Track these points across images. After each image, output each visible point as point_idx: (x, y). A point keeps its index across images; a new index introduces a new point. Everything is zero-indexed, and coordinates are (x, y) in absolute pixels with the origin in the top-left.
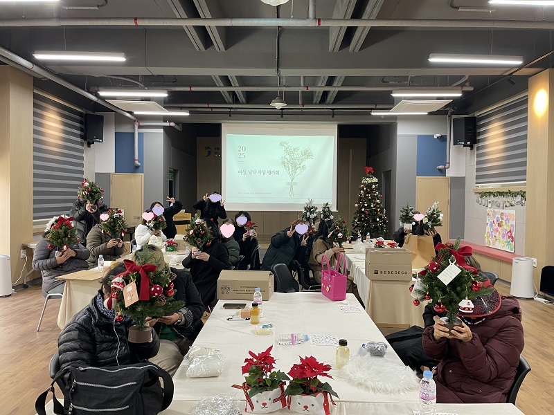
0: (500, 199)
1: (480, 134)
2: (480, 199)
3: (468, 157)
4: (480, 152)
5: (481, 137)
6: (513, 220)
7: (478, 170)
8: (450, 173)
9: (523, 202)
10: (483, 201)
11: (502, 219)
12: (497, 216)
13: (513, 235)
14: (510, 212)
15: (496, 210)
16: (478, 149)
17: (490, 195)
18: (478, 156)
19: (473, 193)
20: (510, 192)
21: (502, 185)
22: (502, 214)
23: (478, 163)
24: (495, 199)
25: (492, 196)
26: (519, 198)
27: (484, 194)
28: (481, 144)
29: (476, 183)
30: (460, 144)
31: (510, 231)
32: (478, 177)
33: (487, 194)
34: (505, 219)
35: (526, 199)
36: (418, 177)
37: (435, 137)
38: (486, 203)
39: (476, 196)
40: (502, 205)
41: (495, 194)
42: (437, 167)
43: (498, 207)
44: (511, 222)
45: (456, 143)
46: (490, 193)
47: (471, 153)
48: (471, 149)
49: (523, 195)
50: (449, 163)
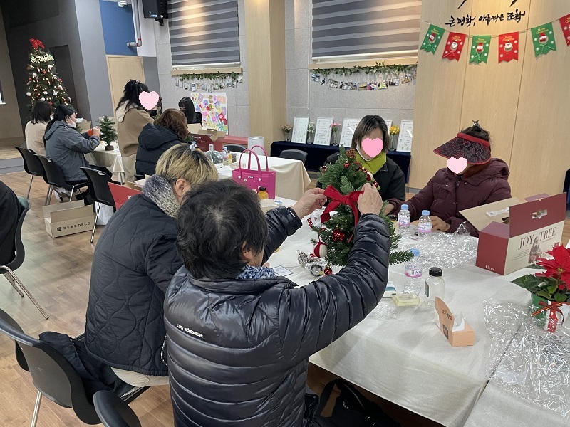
0: (207, 82)
1: (171, 7)
2: (181, 83)
3: (158, 34)
4: (174, 28)
5: (173, 11)
6: (224, 103)
7: (173, 50)
8: (142, 52)
9: (235, 83)
10: (185, 84)
11: (212, 102)
12: (204, 99)
13: (226, 117)
14: (223, 94)
15: (202, 93)
16: (171, 24)
17: (193, 78)
18: (172, 33)
19: (171, 76)
20: (219, 74)
21: (206, 67)
22: (211, 97)
23: (172, 41)
24: (200, 82)
25: (196, 79)
26: (229, 80)
27: (185, 77)
28: (174, 20)
29: (173, 65)
30: (152, 17)
31: (222, 114)
32: (174, 58)
33: (190, 77)
34: (215, 102)
35: (237, 81)
36: (108, 56)
37: (120, 5)
38: (189, 86)
39: (174, 78)
40: (209, 88)
41: (199, 76)
42: (128, 44)
43: (205, 90)
44: (222, 105)
45: (146, 15)
46: (193, 76)
47: (161, 28)
48: (161, 25)
49: (234, 76)
50: (141, 39)
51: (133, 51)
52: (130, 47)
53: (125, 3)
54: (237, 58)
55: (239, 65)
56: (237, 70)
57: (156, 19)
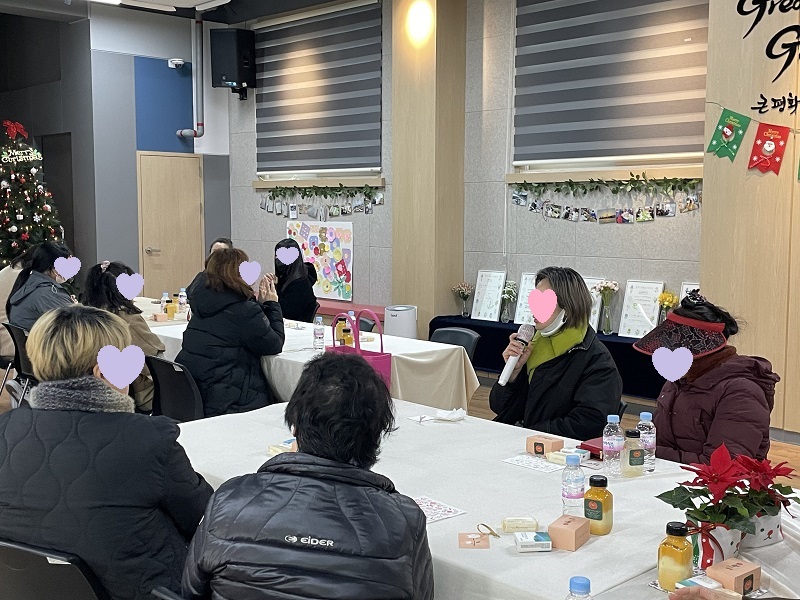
0: (319, 203)
1: (263, 68)
2: (270, 203)
3: (236, 115)
4: (266, 105)
5: (267, 75)
6: (348, 241)
7: (260, 143)
8: (202, 147)
9: (369, 205)
10: (278, 205)
11: (325, 239)
12: (311, 234)
13: (349, 269)
14: (346, 225)
15: (309, 223)
16: (260, 99)
17: (293, 194)
18: (260, 113)
19: (252, 190)
20: (341, 188)
21: (319, 175)
22: (323, 230)
23: (260, 128)
24: (307, 201)
25: (299, 196)
26: (359, 199)
27: (277, 192)
28: (266, 90)
29: (259, 170)
30: (228, 86)
31: (342, 262)
32: (261, 158)
33: (289, 192)
34: (330, 239)
35: (374, 202)
36: (139, 153)
37: (171, 65)
38: (285, 209)
39: (259, 195)
40: (321, 213)
41: (305, 192)
42: (178, 132)
43: (314, 217)
44: (343, 245)
45: (217, 82)
46: (293, 191)
47: (243, 105)
48: (241, 99)
49: (369, 192)
50: (202, 125)
51: (187, 144)
52: (183, 138)
53: (179, 61)
54: (376, 159)
55: (380, 173)
56: (374, 182)
57: (234, 90)
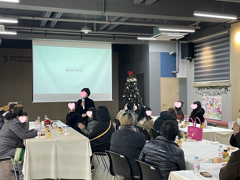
0: (211, 91)
1: (196, 53)
2: (198, 91)
3: (189, 66)
4: (197, 63)
5: (197, 55)
6: (220, 102)
7: (195, 74)
8: (179, 76)
9: (226, 91)
10: (200, 91)
11: (213, 102)
12: (209, 100)
13: (221, 110)
14: (220, 97)
15: (209, 97)
16: (195, 61)
18: (195, 65)
19: (193, 87)
20: (218, 86)
21: (212, 83)
22: (213, 99)
23: (195, 70)
24: (208, 90)
25: (206, 89)
26: (223, 90)
27: (200, 88)
28: (197, 59)
29: (195, 82)
30: (186, 58)
31: (218, 108)
32: (195, 78)
33: (203, 88)
34: (215, 101)
35: (228, 90)
36: (161, 78)
37: (170, 54)
38: (202, 93)
39: (195, 89)
40: (212, 94)
41: (208, 88)
42: (172, 72)
43: (210, 95)
45: (183, 58)
46: (204, 87)
48: (190, 62)
49: (226, 88)
50: (179, 69)
51: (174, 75)
53: (172, 53)
54: (228, 78)
55: (229, 82)
56: (227, 84)
57: (188, 59)
